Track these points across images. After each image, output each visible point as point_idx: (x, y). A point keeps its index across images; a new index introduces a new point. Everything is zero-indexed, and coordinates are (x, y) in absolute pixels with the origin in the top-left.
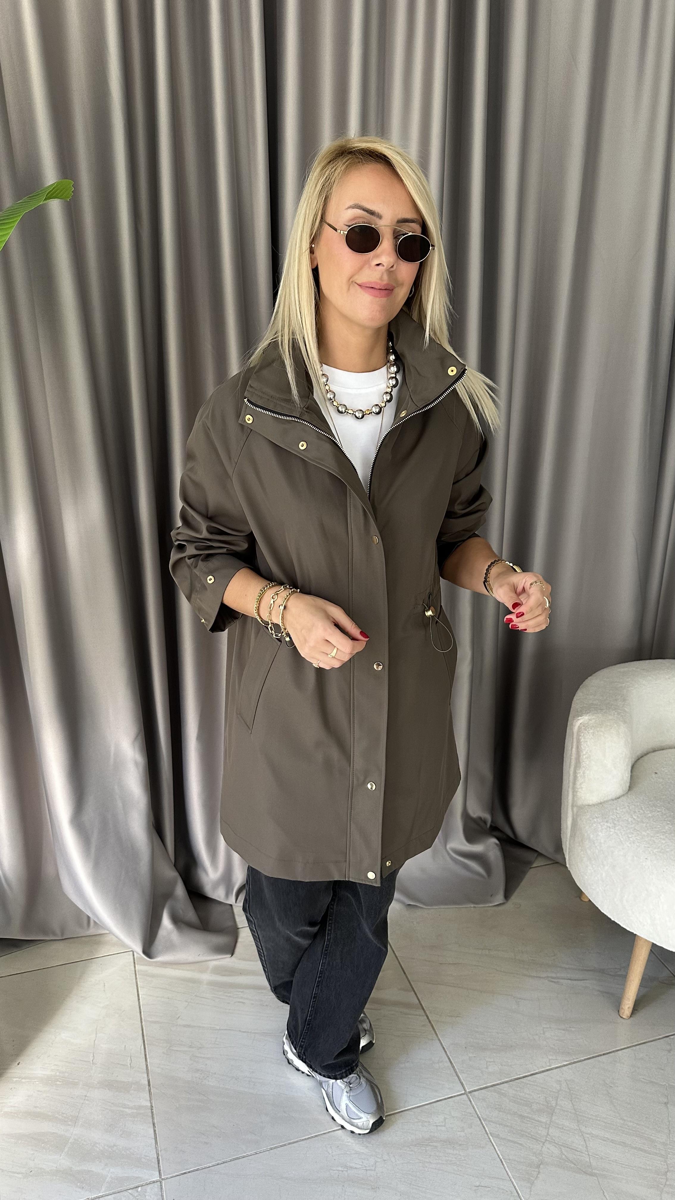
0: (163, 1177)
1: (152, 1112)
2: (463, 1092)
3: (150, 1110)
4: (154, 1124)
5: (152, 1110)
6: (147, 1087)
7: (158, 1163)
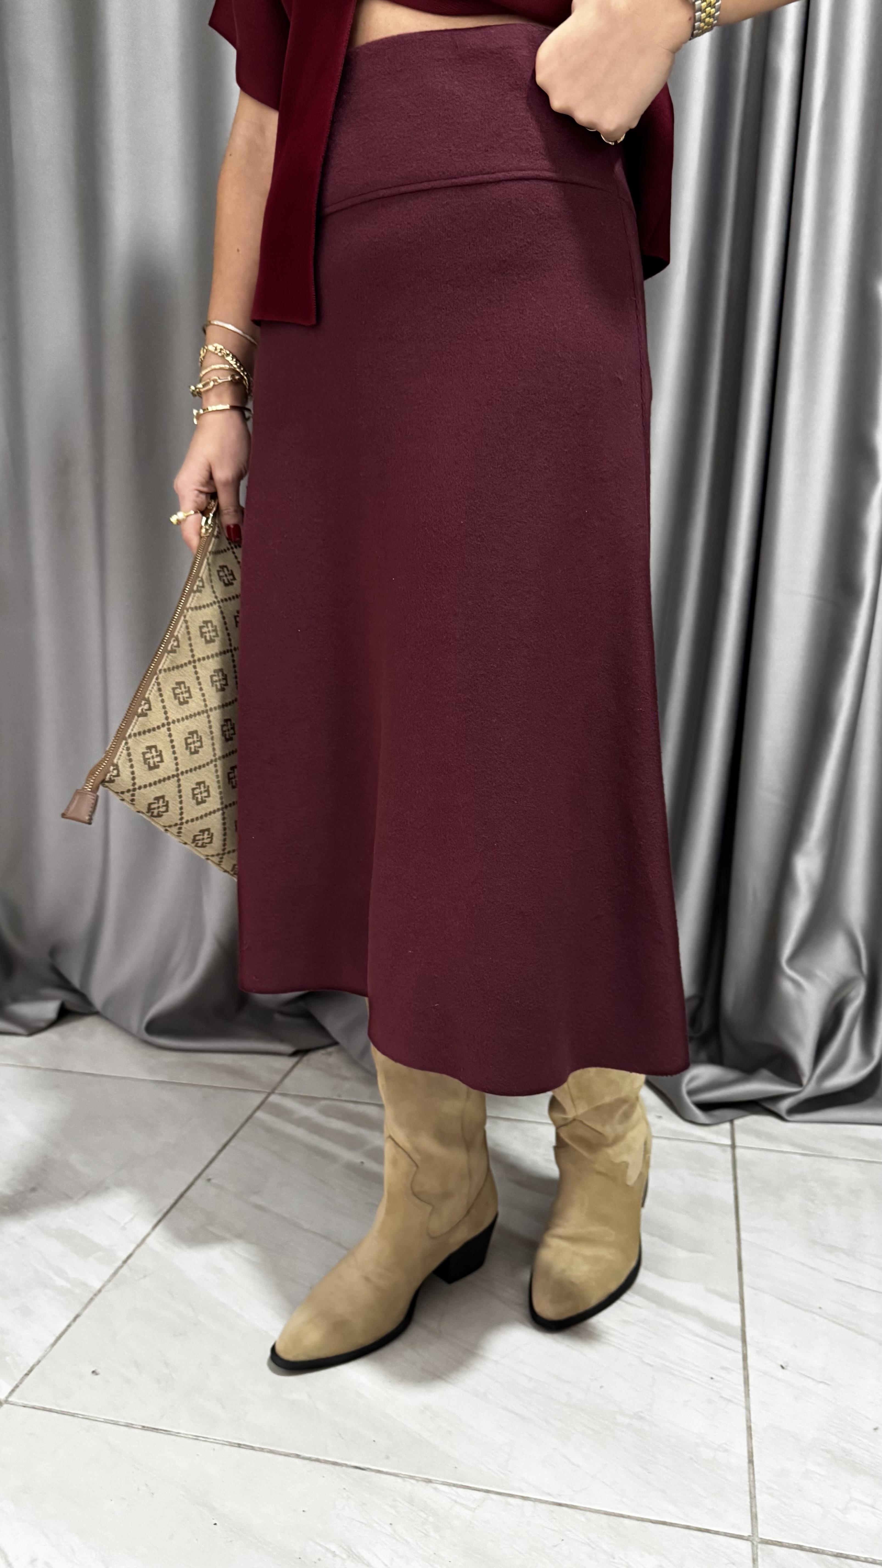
0: (10, 1399)
1: (92, 1299)
2: (747, 1533)
3: (91, 1295)
4: (77, 1317)
5: (95, 1295)
6: (119, 1263)
7: (27, 1375)
